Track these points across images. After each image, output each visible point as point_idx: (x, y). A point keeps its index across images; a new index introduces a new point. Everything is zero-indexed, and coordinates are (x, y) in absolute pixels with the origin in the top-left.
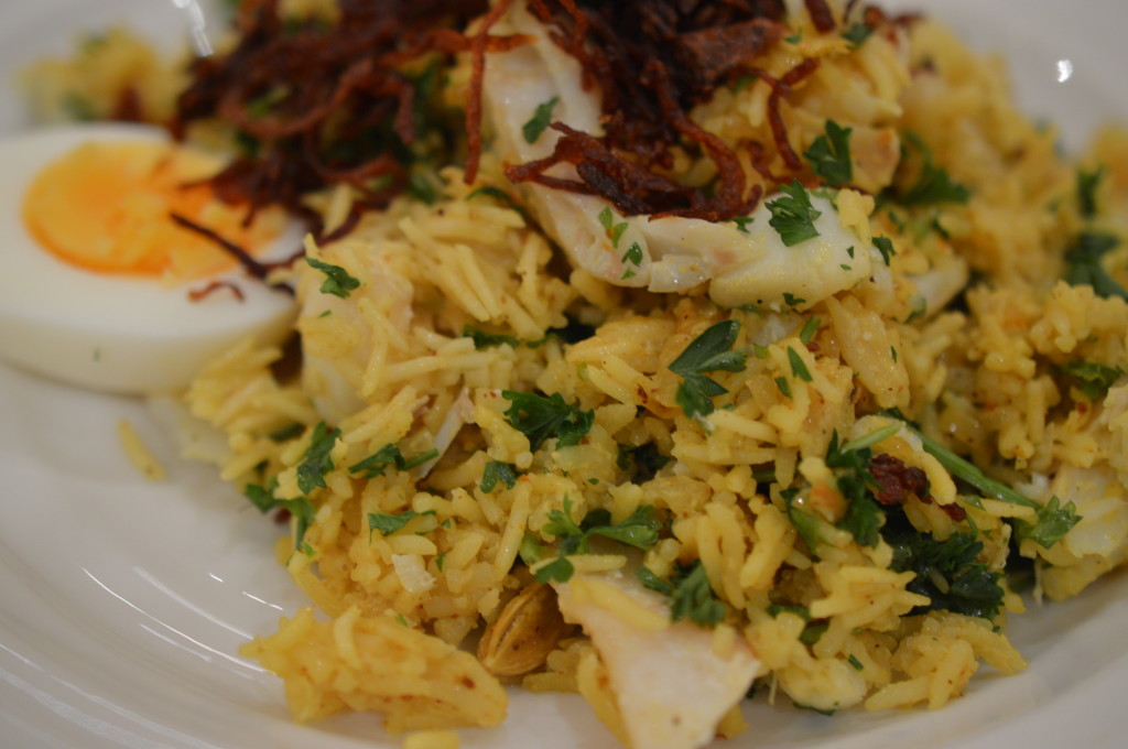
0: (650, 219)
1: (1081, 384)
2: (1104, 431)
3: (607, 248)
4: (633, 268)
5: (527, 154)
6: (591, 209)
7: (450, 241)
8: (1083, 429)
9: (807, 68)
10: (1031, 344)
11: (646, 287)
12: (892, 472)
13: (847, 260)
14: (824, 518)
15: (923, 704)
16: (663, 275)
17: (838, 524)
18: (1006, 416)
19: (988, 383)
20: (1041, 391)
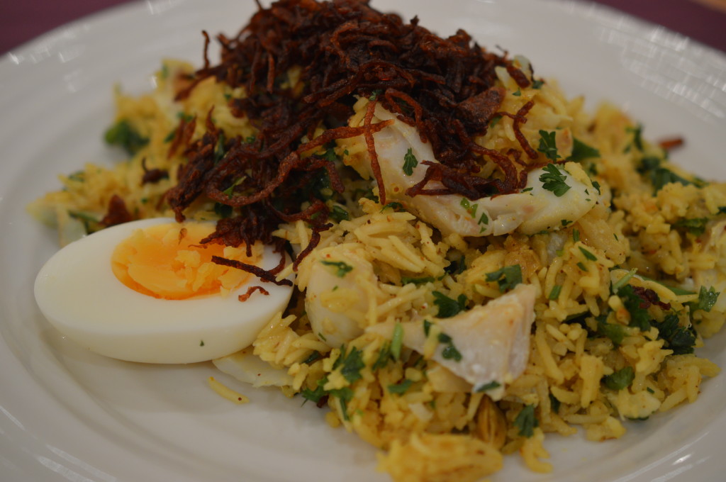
0: (491, 199)
1: (693, 229)
2: (713, 249)
3: (467, 219)
4: (485, 226)
5: (411, 182)
6: (455, 201)
7: (384, 235)
8: (701, 251)
9: (528, 107)
10: (664, 217)
11: (492, 235)
12: (641, 294)
13: (587, 196)
14: (623, 324)
15: (686, 401)
16: (500, 226)
17: (631, 325)
18: (663, 254)
19: (648, 240)
20: (674, 237)
